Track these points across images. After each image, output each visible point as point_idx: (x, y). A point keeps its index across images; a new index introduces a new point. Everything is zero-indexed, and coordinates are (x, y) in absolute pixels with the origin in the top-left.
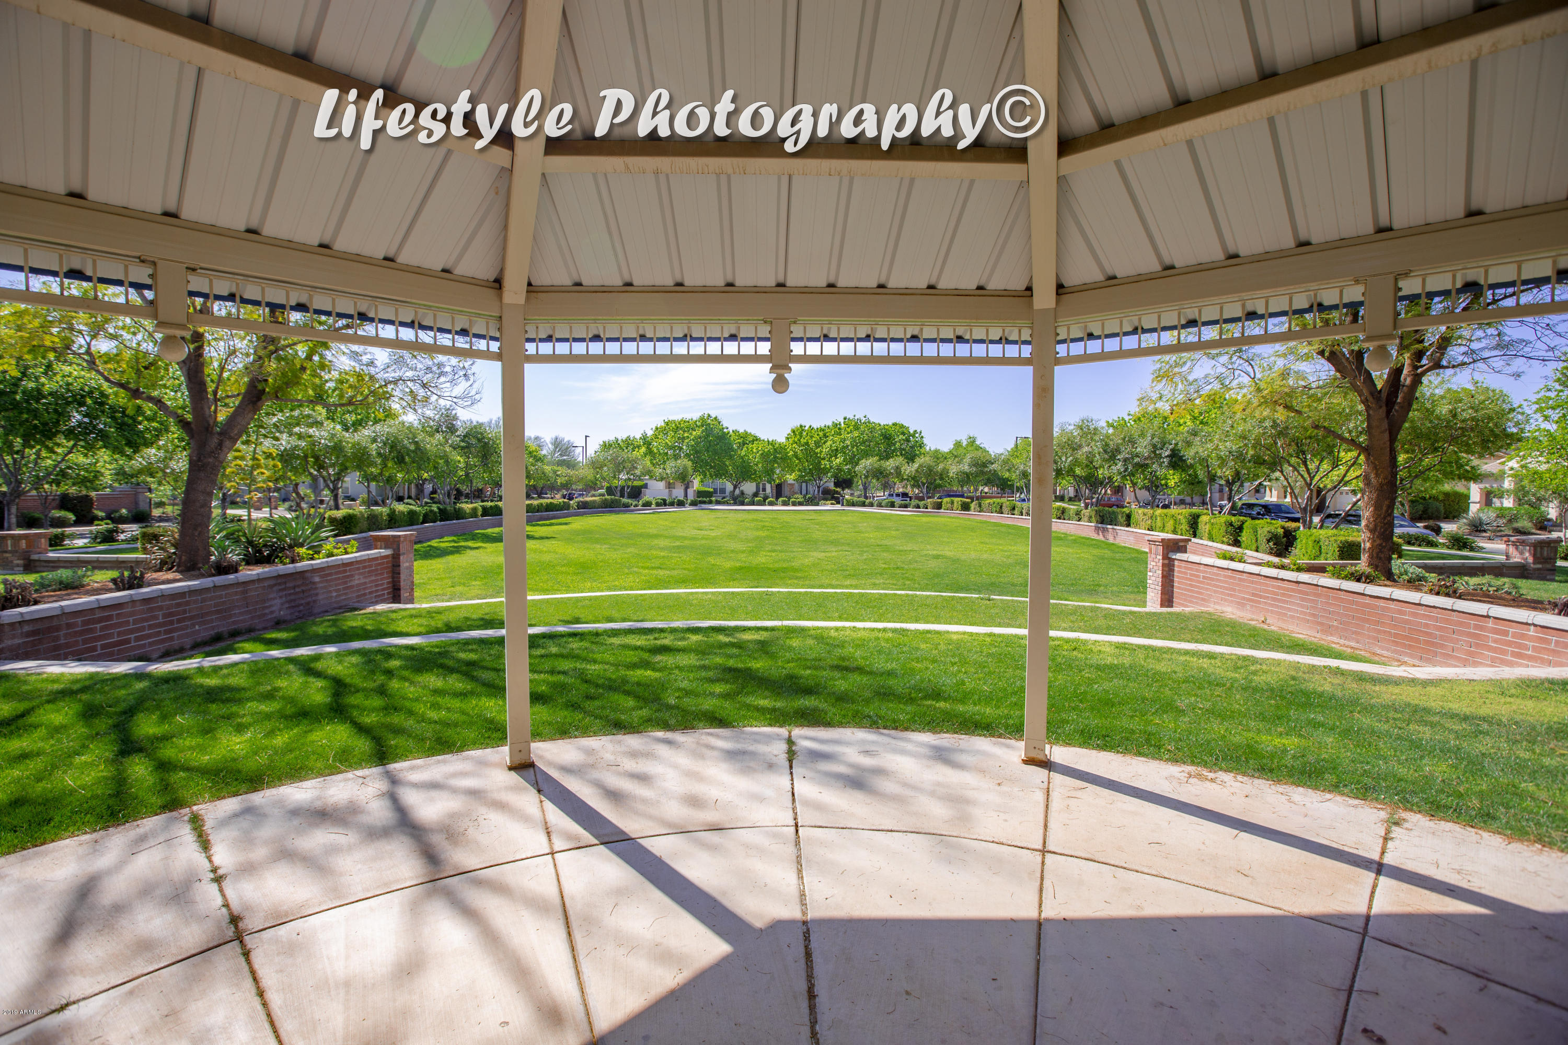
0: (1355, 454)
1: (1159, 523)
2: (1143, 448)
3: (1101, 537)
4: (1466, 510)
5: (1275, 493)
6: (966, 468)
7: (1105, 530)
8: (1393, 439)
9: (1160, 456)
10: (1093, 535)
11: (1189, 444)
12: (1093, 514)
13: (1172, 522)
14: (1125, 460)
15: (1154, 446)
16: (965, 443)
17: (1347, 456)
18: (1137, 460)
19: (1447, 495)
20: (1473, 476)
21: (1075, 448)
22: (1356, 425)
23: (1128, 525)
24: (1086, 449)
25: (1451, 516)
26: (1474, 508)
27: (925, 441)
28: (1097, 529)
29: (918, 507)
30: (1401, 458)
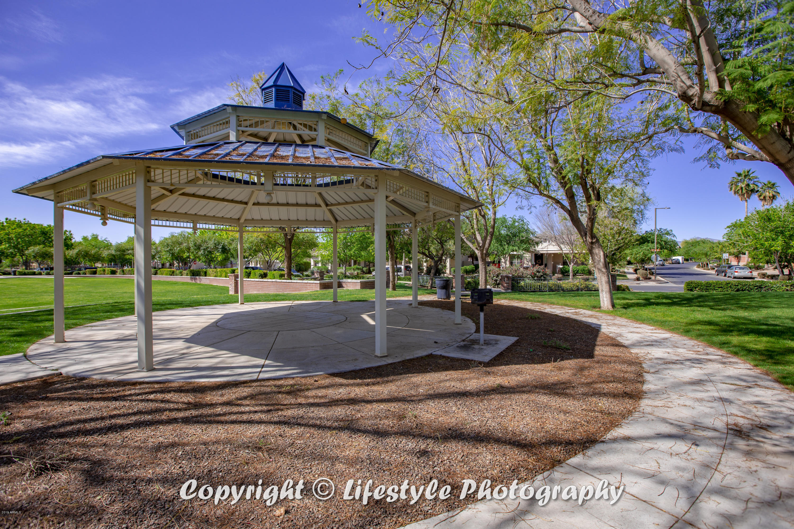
0: (281, 249)
1: (219, 274)
2: (211, 245)
3: (194, 282)
4: (310, 267)
5: (253, 263)
6: (113, 252)
7: (195, 279)
8: (290, 245)
9: (218, 248)
10: (190, 281)
11: (231, 244)
12: (189, 272)
13: (224, 273)
14: (204, 249)
15: (215, 244)
16: (90, 238)
17: (279, 249)
18: (209, 249)
19: (305, 263)
20: (310, 256)
21: (180, 244)
22: (282, 240)
23: (206, 276)
24: (185, 244)
25: (306, 270)
26: (312, 267)
27: (74, 236)
28: (191, 279)
29: (79, 274)
30: (293, 250)
